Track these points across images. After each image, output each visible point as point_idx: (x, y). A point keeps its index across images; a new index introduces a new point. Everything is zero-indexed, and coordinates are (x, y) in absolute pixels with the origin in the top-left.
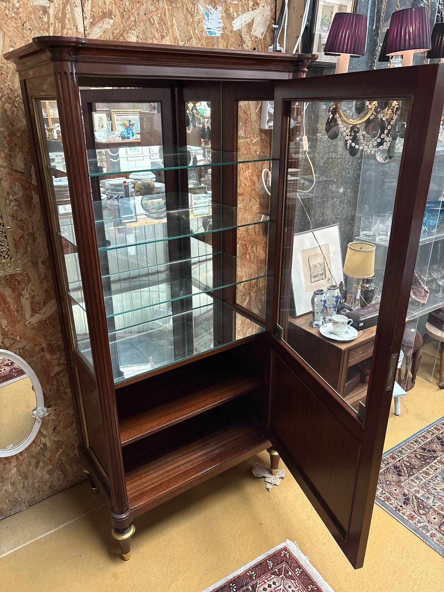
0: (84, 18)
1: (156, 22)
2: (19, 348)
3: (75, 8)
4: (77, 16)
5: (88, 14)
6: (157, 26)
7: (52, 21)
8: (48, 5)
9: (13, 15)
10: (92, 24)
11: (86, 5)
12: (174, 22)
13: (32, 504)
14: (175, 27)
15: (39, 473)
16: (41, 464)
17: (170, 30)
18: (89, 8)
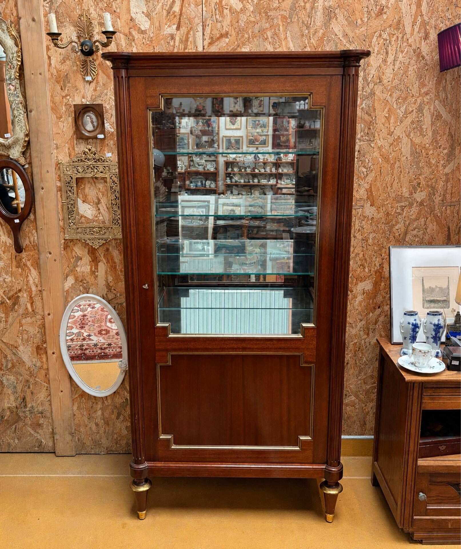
0: (204, 40)
1: (270, 37)
2: (118, 303)
3: (197, 33)
4: (198, 39)
5: (207, 37)
6: (270, 40)
7: (177, 44)
8: (175, 33)
9: (148, 42)
10: (210, 44)
11: (206, 30)
12: (288, 34)
13: (109, 452)
14: (289, 39)
15: (118, 424)
16: (121, 417)
17: (283, 43)
18: (209, 32)
